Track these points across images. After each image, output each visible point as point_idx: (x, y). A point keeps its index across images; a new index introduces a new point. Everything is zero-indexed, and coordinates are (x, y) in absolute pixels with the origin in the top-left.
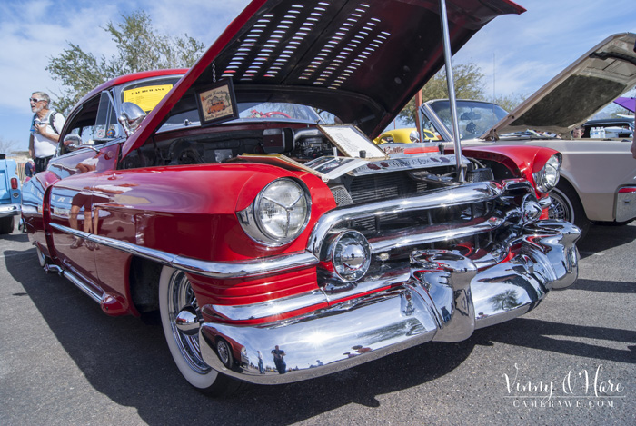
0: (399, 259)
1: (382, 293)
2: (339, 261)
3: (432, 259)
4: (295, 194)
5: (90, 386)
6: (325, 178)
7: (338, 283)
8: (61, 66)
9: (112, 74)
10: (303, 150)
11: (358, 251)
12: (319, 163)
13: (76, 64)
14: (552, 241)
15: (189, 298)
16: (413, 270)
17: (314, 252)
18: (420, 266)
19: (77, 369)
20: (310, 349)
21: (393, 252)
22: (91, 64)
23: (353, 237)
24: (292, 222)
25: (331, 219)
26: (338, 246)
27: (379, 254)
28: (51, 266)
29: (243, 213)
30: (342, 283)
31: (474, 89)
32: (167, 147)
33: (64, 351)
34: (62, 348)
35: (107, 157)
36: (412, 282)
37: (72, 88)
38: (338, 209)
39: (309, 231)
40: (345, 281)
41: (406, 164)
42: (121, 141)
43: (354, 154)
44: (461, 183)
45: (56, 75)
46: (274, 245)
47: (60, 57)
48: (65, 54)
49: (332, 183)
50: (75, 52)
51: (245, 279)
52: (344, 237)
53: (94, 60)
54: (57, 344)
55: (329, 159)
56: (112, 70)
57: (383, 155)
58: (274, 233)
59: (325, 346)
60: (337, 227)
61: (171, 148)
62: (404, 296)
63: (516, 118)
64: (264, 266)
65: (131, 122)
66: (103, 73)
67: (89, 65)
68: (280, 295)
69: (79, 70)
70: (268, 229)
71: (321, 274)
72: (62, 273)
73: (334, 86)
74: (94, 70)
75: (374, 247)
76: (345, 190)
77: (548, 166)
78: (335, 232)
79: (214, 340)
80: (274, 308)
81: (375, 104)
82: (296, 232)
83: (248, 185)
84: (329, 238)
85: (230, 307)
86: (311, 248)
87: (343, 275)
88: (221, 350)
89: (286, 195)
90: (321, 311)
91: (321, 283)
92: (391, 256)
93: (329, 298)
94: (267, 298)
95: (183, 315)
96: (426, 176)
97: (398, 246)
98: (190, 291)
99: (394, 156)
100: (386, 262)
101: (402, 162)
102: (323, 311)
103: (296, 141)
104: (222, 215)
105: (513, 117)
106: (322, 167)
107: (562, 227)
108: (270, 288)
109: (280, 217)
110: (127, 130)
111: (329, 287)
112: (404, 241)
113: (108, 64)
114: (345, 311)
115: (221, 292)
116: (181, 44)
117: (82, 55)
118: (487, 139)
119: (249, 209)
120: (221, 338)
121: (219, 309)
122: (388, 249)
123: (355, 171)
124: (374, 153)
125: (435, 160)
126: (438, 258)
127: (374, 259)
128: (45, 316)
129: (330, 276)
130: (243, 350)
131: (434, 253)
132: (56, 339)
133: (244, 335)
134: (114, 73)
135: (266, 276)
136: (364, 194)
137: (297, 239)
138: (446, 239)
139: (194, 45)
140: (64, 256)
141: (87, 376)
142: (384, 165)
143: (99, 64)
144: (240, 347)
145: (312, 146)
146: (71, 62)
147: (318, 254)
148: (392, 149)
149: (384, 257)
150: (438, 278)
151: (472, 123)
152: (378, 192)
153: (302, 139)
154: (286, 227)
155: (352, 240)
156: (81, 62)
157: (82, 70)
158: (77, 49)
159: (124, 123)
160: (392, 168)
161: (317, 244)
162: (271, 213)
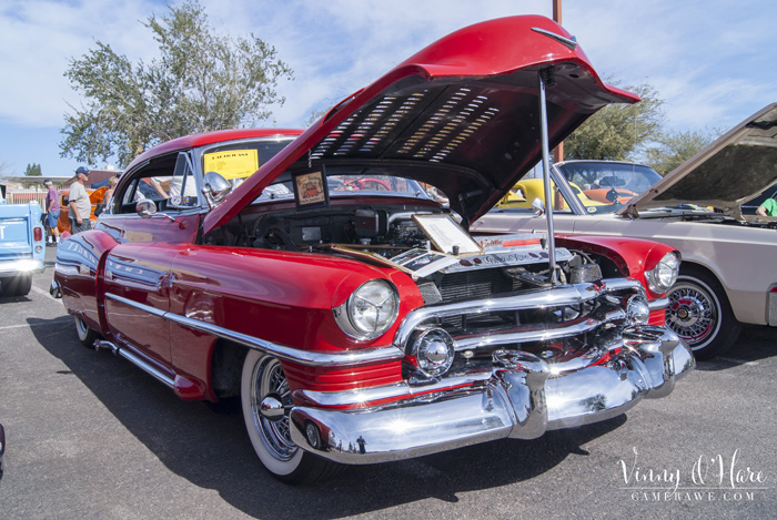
0: (483, 358)
1: (465, 389)
2: (423, 356)
3: (515, 360)
4: (385, 293)
5: (167, 469)
6: (416, 275)
7: (422, 377)
8: (84, 71)
9: (150, 83)
10: (397, 233)
11: (442, 349)
12: (411, 256)
13: (104, 69)
14: (651, 348)
15: (274, 385)
16: (495, 370)
17: (399, 346)
18: (502, 366)
19: (148, 452)
20: (391, 436)
21: (477, 351)
22: (123, 69)
23: (438, 334)
24: (380, 319)
25: (419, 316)
26: (423, 341)
27: (464, 351)
28: (102, 342)
29: (337, 309)
30: (425, 378)
31: (648, 122)
32: (253, 223)
33: (131, 435)
34: (128, 432)
35: (181, 227)
36: (494, 380)
37: (97, 101)
38: (425, 307)
39: (397, 327)
40: (428, 375)
41: (501, 260)
42: (201, 212)
43: (447, 249)
44: (553, 284)
45: (77, 83)
46: (363, 338)
47: (83, 59)
48: (90, 55)
49: (421, 280)
50: (105, 54)
51: (335, 369)
52: (430, 333)
53: (129, 65)
54: (122, 427)
55: (422, 252)
56: (151, 78)
57: (478, 249)
58: (364, 328)
59: (407, 434)
60: (424, 323)
61: (257, 225)
62: (486, 393)
63: (660, 192)
64: (352, 357)
65: (214, 194)
66: (139, 82)
67: (121, 71)
68: (364, 385)
69: (107, 77)
70: (360, 324)
71: (405, 368)
72: (118, 350)
73: (435, 159)
74: (127, 78)
75: (457, 345)
76: (435, 287)
77: (662, 265)
78: (422, 329)
79: (304, 423)
80: (359, 396)
81: (482, 179)
82: (383, 328)
83: (343, 284)
84: (415, 334)
85: (319, 393)
86: (397, 342)
87: (426, 370)
88: (310, 432)
89: (377, 295)
90: (404, 402)
91: (405, 376)
92: (475, 355)
93: (412, 391)
94: (352, 387)
95: (267, 401)
96: (520, 273)
97: (481, 345)
98: (274, 378)
99: (490, 251)
100: (470, 359)
101: (497, 258)
102: (405, 402)
103: (391, 224)
104: (318, 310)
105: (656, 191)
106: (414, 262)
107: (662, 333)
108: (356, 378)
109: (370, 313)
110: (211, 202)
111: (413, 380)
112: (487, 340)
113: (146, 70)
114: (427, 403)
115: (313, 379)
116: (245, 47)
117: (113, 57)
118: (625, 215)
119: (343, 306)
120: (311, 421)
121: (309, 393)
122: (473, 347)
123: (447, 268)
124: (469, 247)
125: (534, 256)
126: (520, 359)
127: (458, 356)
128: (101, 399)
129: (414, 370)
130: (330, 433)
131: (519, 354)
132: (119, 423)
133: (331, 418)
134: (153, 82)
135: (355, 366)
136: (455, 290)
137: (385, 333)
138: (542, 339)
139: (262, 48)
140: (117, 332)
141: (161, 459)
142: (477, 261)
143: (134, 70)
144: (328, 429)
145: (408, 229)
146: (99, 67)
147: (404, 349)
148: (489, 242)
149: (469, 354)
150: (519, 379)
151: (613, 190)
152: (469, 289)
153: (397, 222)
154: (374, 324)
155: (437, 337)
156: (111, 67)
157: (112, 78)
158: (107, 50)
159: (207, 195)
160: (484, 265)
161: (403, 339)
162: (362, 309)
